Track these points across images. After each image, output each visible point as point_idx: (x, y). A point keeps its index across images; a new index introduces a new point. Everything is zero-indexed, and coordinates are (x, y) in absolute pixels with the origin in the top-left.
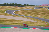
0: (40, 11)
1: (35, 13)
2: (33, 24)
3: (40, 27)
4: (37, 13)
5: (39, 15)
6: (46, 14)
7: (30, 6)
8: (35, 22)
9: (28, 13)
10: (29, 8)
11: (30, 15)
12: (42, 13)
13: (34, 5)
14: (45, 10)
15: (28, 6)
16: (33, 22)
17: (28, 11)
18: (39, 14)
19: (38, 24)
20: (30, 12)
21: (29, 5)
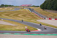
0: (20, 13)
1: (14, 15)
2: (12, 29)
3: (19, 31)
4: (17, 15)
5: (19, 18)
6: (27, 16)
7: (9, 7)
8: (14, 25)
9: (6, 15)
10: (7, 8)
11: (8, 17)
12: (23, 15)
13: (13, 6)
14: (26, 11)
15: (7, 7)
16: (11, 26)
17: (6, 13)
18: (19, 16)
19: (18, 28)
20: (9, 14)
21: (7, 5)
